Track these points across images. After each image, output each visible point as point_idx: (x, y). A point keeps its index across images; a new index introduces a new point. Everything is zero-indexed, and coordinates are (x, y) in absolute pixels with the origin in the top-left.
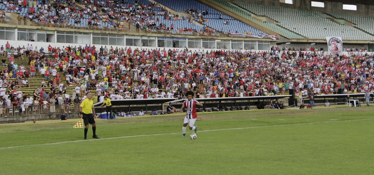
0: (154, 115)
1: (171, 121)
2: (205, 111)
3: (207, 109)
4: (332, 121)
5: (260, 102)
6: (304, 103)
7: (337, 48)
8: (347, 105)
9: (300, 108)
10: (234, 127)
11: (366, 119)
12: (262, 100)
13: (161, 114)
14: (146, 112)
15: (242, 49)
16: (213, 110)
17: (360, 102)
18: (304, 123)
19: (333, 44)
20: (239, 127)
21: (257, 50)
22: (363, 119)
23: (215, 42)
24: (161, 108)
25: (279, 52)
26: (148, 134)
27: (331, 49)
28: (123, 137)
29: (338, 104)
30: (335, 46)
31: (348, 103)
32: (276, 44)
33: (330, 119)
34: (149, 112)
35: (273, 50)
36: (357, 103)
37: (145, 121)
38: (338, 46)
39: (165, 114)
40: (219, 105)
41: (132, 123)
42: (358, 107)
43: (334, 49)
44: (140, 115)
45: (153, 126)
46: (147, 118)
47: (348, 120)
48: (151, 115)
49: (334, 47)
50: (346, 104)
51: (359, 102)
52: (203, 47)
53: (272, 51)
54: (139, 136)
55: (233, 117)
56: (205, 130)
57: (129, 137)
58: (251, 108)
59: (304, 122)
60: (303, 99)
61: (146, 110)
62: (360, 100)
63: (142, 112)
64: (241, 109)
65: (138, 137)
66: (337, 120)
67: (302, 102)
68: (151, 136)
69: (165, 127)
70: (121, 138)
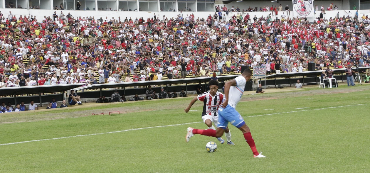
0: (52, 108)
1: (77, 117)
2: (125, 101)
3: (127, 97)
4: (298, 110)
5: (202, 85)
6: (262, 85)
7: (305, 8)
8: (320, 86)
9: (257, 92)
10: (165, 124)
11: (345, 105)
12: (204, 83)
13: (62, 106)
14: (40, 104)
15: (174, 10)
16: (137, 99)
17: (338, 81)
18: (261, 114)
19: (299, 2)
20: (172, 124)
21: (195, 11)
22: (340, 105)
23: (136, 2)
24: (61, 98)
25: (227, 14)
26: (44, 139)
27: (296, 9)
28: (7, 144)
29: (308, 85)
30: (302, 6)
31: (321, 83)
32: (222, 2)
33: (297, 108)
34: (45, 104)
35: (218, 11)
36: (333, 83)
37: (39, 118)
38: (305, 5)
39: (67, 106)
40: (148, 91)
41: (19, 122)
42: (335, 89)
43: (300, 8)
44: (30, 109)
45: (51, 126)
46: (41, 113)
47: (321, 108)
48: (48, 108)
49: (300, 6)
50: (319, 84)
51: (336, 81)
52: (120, 8)
53: (217, 13)
54: (31, 141)
55: (164, 109)
56: (125, 129)
57: (16, 144)
58: (189, 94)
59: (260, 112)
60: (260, 79)
61: (41, 101)
62: (338, 78)
63: (32, 105)
64: (176, 96)
65: (30, 143)
66: (304, 109)
67: (259, 84)
68: (48, 140)
69: (67, 126)
70: (4, 145)
